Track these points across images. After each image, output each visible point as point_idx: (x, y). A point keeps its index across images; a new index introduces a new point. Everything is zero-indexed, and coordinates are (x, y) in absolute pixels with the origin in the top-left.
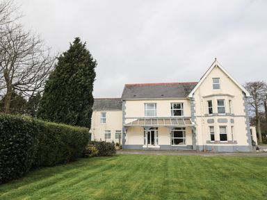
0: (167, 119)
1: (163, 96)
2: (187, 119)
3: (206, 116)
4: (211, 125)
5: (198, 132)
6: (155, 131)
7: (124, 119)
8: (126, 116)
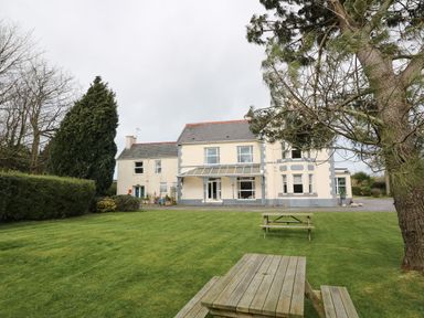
0: (232, 167)
1: (228, 138)
2: (257, 166)
3: (279, 161)
4: (284, 173)
5: (269, 182)
6: (218, 181)
7: (180, 168)
8: (182, 165)
